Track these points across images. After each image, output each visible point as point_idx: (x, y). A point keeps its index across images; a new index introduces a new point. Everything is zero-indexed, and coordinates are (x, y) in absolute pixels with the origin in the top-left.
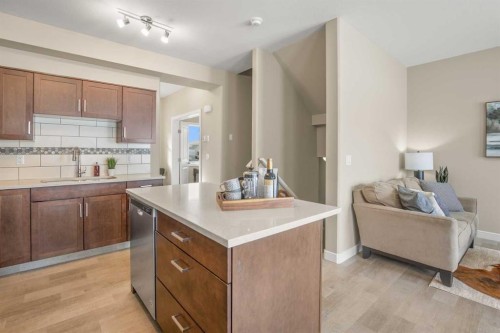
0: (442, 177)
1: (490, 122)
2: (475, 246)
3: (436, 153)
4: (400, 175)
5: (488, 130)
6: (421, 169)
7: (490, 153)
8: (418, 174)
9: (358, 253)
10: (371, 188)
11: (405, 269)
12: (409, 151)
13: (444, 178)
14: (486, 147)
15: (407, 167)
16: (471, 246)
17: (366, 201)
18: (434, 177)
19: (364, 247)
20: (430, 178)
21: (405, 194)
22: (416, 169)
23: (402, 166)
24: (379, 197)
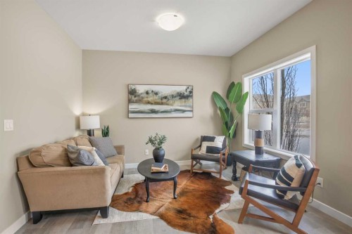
0: (106, 133)
1: (130, 96)
2: (124, 176)
3: (102, 116)
4: (76, 134)
5: (130, 101)
6: (92, 128)
7: (131, 115)
8: (90, 133)
9: (29, 220)
10: (37, 152)
11: (75, 217)
12: (84, 115)
13: (107, 133)
14: (129, 112)
15: (82, 128)
16: (122, 177)
17: (32, 166)
18: (101, 132)
19: (33, 213)
20: (98, 134)
21: (72, 153)
22: (88, 128)
23: (78, 127)
24: (46, 160)
